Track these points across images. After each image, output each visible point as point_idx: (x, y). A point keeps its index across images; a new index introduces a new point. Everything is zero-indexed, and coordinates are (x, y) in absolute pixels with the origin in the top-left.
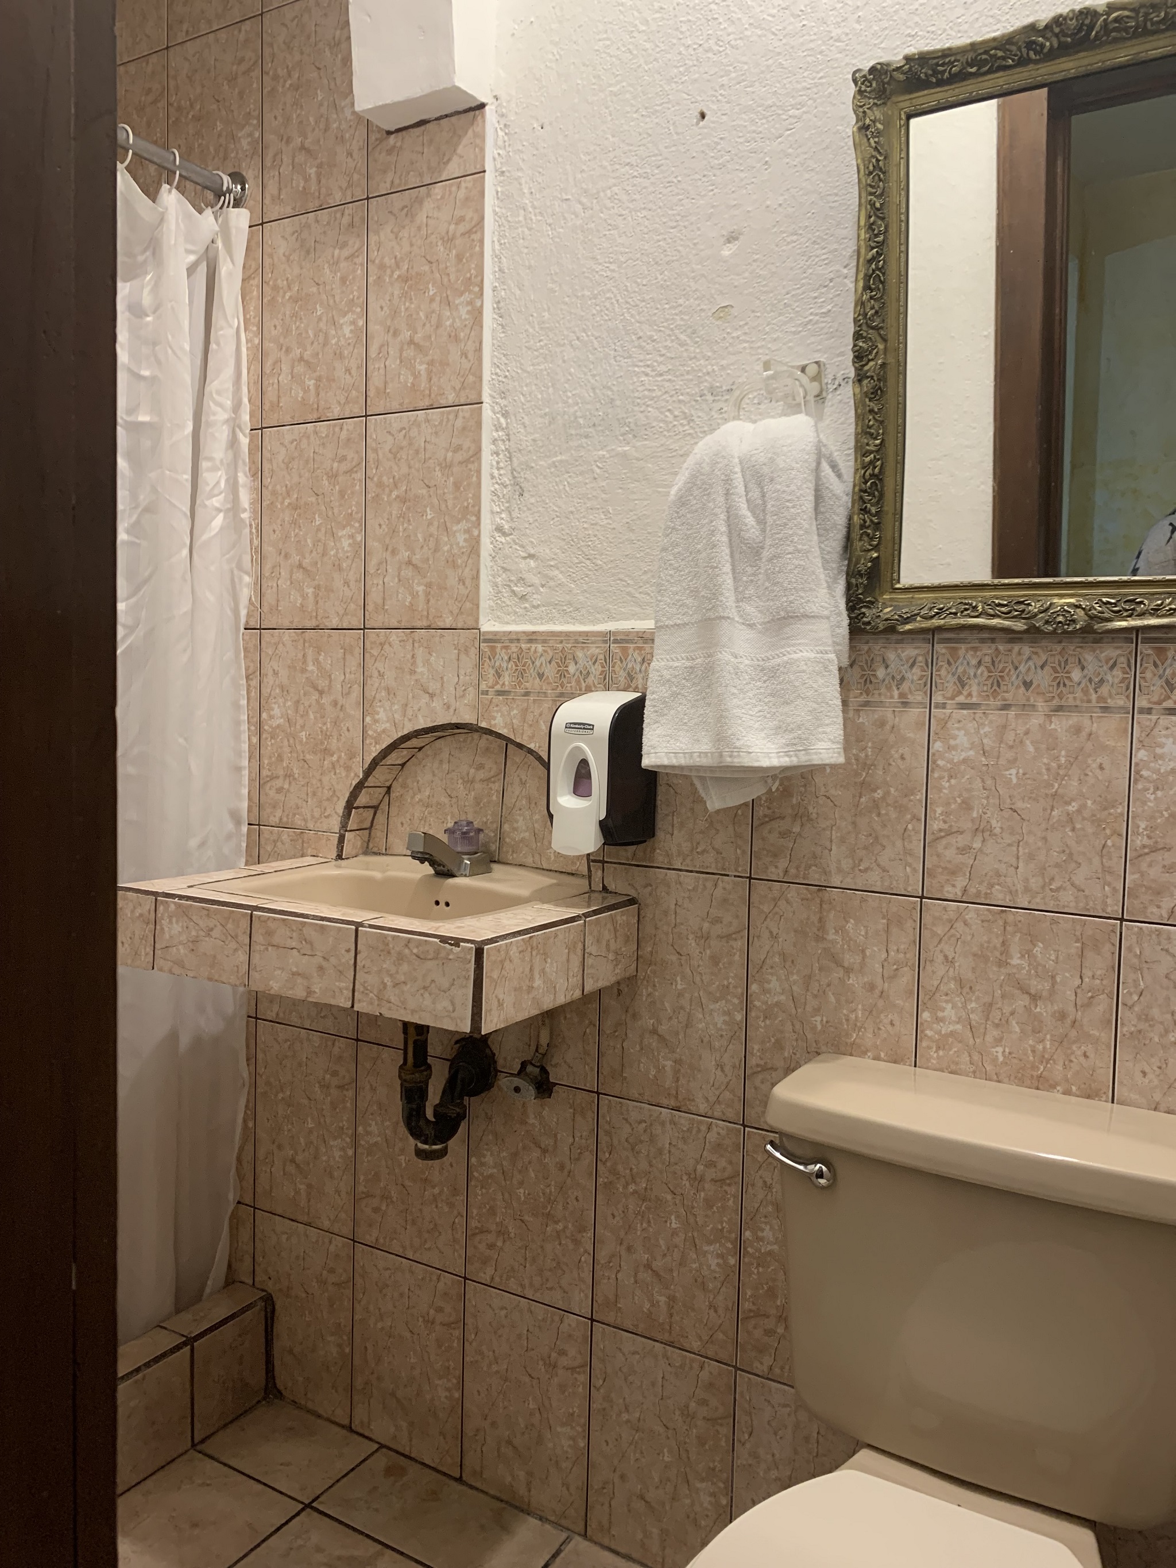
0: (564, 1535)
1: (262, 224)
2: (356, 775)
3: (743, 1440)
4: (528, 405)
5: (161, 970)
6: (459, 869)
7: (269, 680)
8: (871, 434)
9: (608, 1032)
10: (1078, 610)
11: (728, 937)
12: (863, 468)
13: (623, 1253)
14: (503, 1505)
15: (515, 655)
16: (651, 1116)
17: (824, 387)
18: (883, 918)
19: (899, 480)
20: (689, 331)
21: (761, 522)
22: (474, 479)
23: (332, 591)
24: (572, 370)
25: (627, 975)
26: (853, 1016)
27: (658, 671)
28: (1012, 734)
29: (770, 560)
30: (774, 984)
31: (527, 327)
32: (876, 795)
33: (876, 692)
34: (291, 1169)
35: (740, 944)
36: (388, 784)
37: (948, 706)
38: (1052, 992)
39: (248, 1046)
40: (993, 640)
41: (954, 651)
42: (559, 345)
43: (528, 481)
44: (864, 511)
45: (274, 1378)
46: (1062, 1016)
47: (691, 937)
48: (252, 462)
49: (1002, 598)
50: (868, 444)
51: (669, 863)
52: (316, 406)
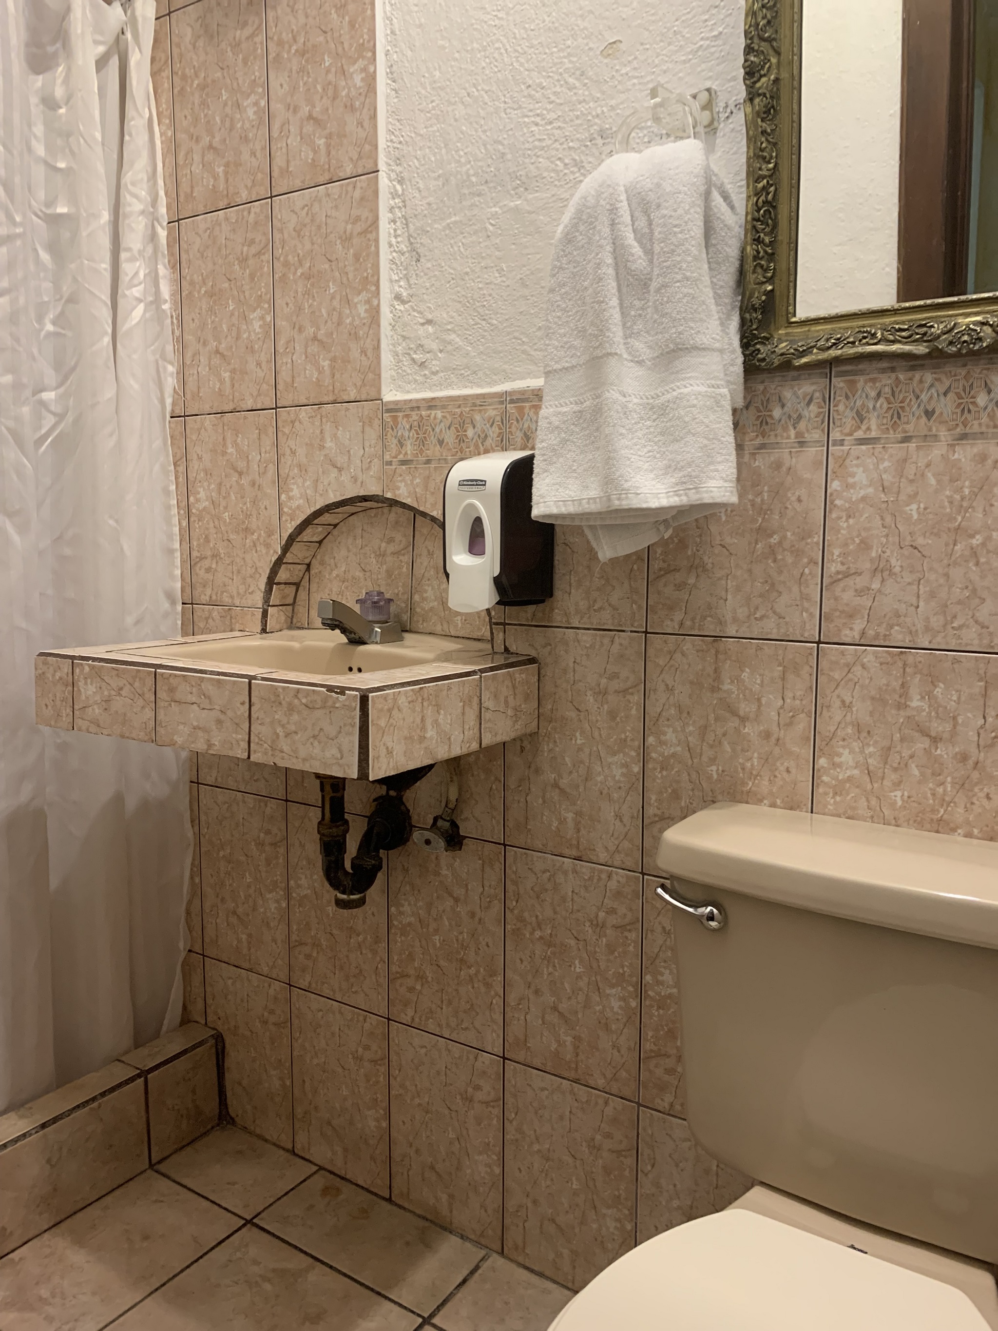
0: (483, 1253)
1: (169, 14)
2: (275, 552)
3: (646, 1171)
4: (422, 169)
5: (80, 730)
6: (370, 637)
7: (195, 465)
8: (764, 158)
9: (513, 787)
10: (985, 328)
11: (625, 691)
12: (756, 195)
13: (531, 997)
14: (427, 1224)
15: (416, 423)
16: (554, 865)
17: (715, 116)
18: (779, 665)
19: (794, 205)
20: (578, 73)
21: (649, 253)
22: (373, 248)
23: (247, 373)
24: (464, 128)
25: (528, 731)
26: (749, 765)
27: (547, 418)
28: (913, 467)
29: (658, 291)
30: (670, 736)
31: (420, 89)
32: (772, 540)
33: (772, 433)
34: (233, 920)
35: (637, 698)
36: (307, 561)
37: (846, 443)
38: (954, 733)
39: (192, 810)
40: (893, 369)
41: (852, 384)
42: (450, 103)
43: (424, 246)
44: (758, 241)
45: (226, 1105)
46: (964, 758)
47: (589, 693)
48: (171, 254)
49: (903, 323)
50: (760, 169)
51: (568, 622)
52: (225, 192)
